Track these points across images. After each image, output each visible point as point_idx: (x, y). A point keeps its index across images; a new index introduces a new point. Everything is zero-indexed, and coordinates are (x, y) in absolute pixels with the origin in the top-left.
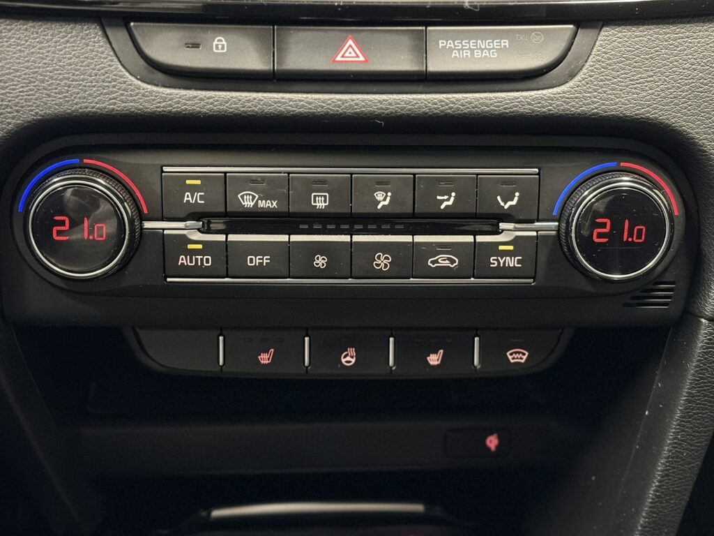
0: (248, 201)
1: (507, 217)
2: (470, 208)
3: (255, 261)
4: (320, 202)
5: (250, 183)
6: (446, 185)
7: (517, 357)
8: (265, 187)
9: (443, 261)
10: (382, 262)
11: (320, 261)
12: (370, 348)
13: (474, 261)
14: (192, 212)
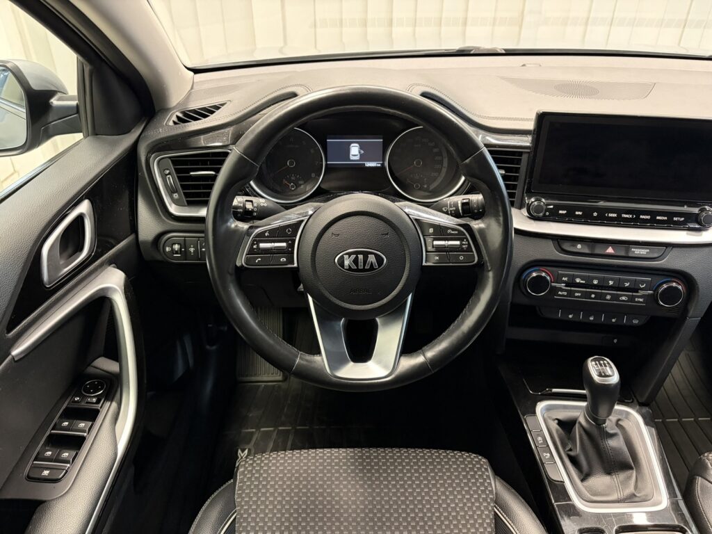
0: (578, 280)
1: (642, 289)
2: (633, 287)
3: (577, 294)
4: (595, 282)
5: (579, 276)
6: (628, 281)
7: (636, 322)
8: (582, 277)
9: (624, 298)
10: (608, 297)
11: (593, 296)
12: (598, 316)
13: (632, 299)
14: (564, 282)
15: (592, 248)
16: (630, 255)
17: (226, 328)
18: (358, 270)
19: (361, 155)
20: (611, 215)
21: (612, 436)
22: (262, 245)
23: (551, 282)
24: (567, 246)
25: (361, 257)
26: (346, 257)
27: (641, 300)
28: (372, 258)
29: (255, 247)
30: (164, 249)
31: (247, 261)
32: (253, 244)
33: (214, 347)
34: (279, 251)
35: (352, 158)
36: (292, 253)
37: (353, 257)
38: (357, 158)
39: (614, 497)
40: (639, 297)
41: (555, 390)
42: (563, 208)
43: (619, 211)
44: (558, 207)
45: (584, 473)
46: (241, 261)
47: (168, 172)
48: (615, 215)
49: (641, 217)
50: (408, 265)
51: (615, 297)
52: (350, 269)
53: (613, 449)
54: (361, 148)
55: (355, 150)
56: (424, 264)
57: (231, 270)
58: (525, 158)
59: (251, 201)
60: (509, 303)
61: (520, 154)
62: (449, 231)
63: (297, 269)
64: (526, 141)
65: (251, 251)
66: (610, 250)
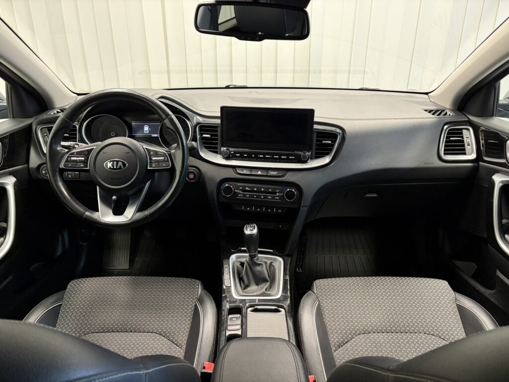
0: (247, 189)
1: (277, 192)
2: (273, 191)
3: (247, 196)
4: (255, 189)
5: (247, 187)
6: (270, 188)
7: (280, 211)
8: (249, 187)
9: (270, 197)
10: (262, 197)
11: (255, 196)
12: (261, 208)
13: (273, 198)
14: (241, 190)
15: (251, 171)
16: (269, 174)
17: (94, 234)
18: (114, 169)
19: (149, 131)
20: (261, 156)
21: (259, 265)
22: (72, 158)
23: (234, 189)
24: (239, 171)
25: (115, 163)
26: (109, 163)
27: (278, 198)
28: (120, 164)
29: (69, 159)
30: (42, 172)
31: (64, 165)
32: (68, 158)
33: (86, 244)
34: (81, 162)
35: (145, 132)
36: (87, 163)
37: (112, 163)
38: (148, 132)
39: (255, 294)
40: (277, 196)
41: (242, 248)
42: (238, 153)
43: (264, 154)
44: (236, 153)
45: (245, 284)
46: (62, 166)
47: (45, 134)
48: (262, 156)
49: (275, 157)
50: (138, 167)
51: (266, 197)
52: (110, 168)
53: (259, 271)
54: (149, 127)
55: (146, 128)
56: (149, 168)
57: (58, 170)
58: (219, 129)
59: (78, 144)
60: (216, 202)
61: (217, 127)
62: (160, 153)
63: (89, 170)
64: (218, 121)
65: (67, 161)
66: (259, 173)
